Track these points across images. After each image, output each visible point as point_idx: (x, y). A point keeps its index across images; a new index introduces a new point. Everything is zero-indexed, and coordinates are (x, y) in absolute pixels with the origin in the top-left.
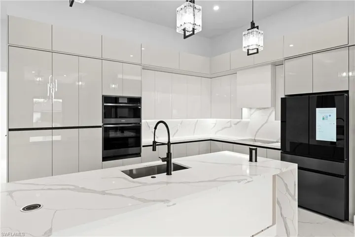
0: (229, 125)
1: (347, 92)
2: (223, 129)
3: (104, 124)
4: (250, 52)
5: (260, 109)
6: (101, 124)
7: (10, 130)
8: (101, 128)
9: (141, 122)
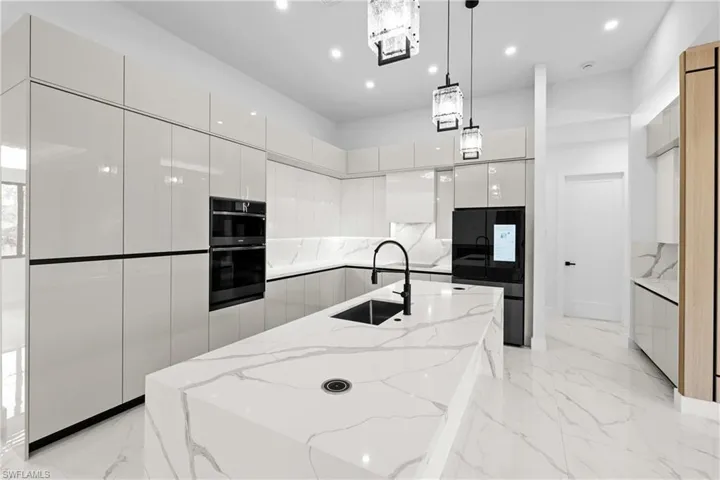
0: (365, 245)
1: (524, 207)
2: (355, 251)
3: (211, 247)
4: (466, 156)
5: (411, 224)
6: (207, 247)
7: (33, 262)
8: (208, 254)
9: (265, 242)
